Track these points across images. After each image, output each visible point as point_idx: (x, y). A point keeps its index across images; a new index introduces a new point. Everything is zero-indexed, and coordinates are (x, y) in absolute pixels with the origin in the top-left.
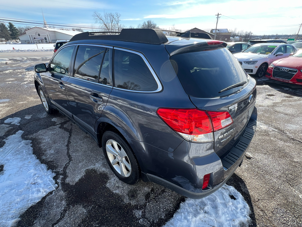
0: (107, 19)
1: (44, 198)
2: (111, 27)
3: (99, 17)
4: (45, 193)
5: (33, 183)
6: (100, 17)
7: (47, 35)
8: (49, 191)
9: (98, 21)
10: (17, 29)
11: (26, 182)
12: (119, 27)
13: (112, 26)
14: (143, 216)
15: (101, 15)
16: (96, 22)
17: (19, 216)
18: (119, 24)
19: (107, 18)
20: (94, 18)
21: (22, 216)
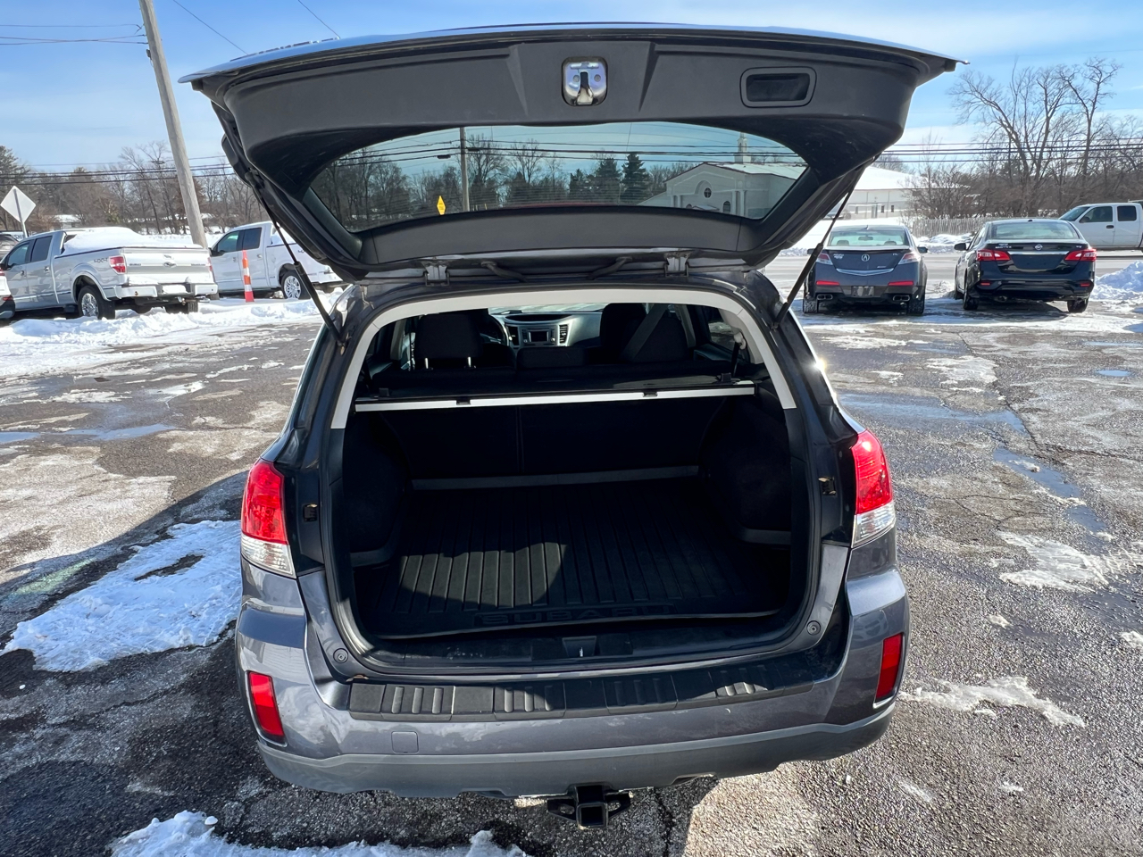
0: (1021, 100)
1: (172, 650)
2: (1036, 138)
3: (985, 95)
4: (181, 642)
5: (194, 613)
6: (989, 91)
7: (737, 192)
8: (192, 642)
9: (975, 114)
10: (647, 176)
11: (186, 605)
12: (1093, 130)
13: (1047, 131)
14: (249, 803)
15: (994, 85)
16: (962, 120)
17: (112, 658)
18: (1097, 117)
19: (1024, 92)
20: (957, 103)
21: (113, 662)
